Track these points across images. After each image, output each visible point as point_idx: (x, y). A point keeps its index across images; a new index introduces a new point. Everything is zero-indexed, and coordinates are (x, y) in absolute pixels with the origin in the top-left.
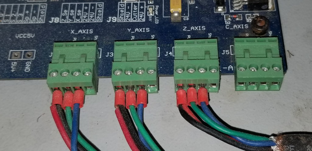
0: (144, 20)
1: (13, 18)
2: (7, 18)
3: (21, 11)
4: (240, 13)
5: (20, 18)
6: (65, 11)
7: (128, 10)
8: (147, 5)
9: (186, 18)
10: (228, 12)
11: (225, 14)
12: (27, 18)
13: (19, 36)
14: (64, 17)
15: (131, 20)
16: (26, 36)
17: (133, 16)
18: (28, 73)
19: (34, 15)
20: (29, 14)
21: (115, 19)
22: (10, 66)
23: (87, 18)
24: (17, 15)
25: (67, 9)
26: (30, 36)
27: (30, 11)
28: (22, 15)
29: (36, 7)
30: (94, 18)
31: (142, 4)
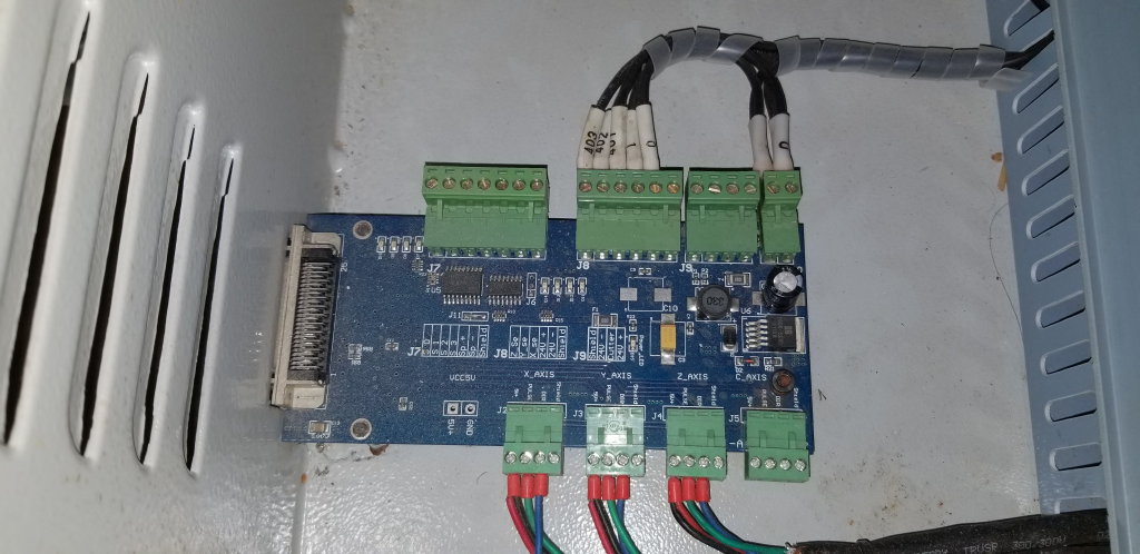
0: (623, 359)
1: (444, 347)
2: (435, 347)
3: (454, 338)
4: (756, 354)
5: (453, 348)
6: (515, 339)
7: (602, 341)
8: (628, 333)
9: (682, 359)
10: (740, 353)
11: (736, 354)
12: (464, 349)
13: (453, 378)
14: (514, 349)
15: (607, 359)
16: (463, 378)
17: (609, 353)
18: (472, 438)
19: (473, 344)
20: (466, 341)
21: (583, 356)
22: (446, 425)
23: (545, 351)
24: (449, 343)
25: (518, 337)
26: (469, 378)
27: (466, 337)
28: (457, 343)
29: (474, 330)
30: (554, 351)
31: (621, 332)
